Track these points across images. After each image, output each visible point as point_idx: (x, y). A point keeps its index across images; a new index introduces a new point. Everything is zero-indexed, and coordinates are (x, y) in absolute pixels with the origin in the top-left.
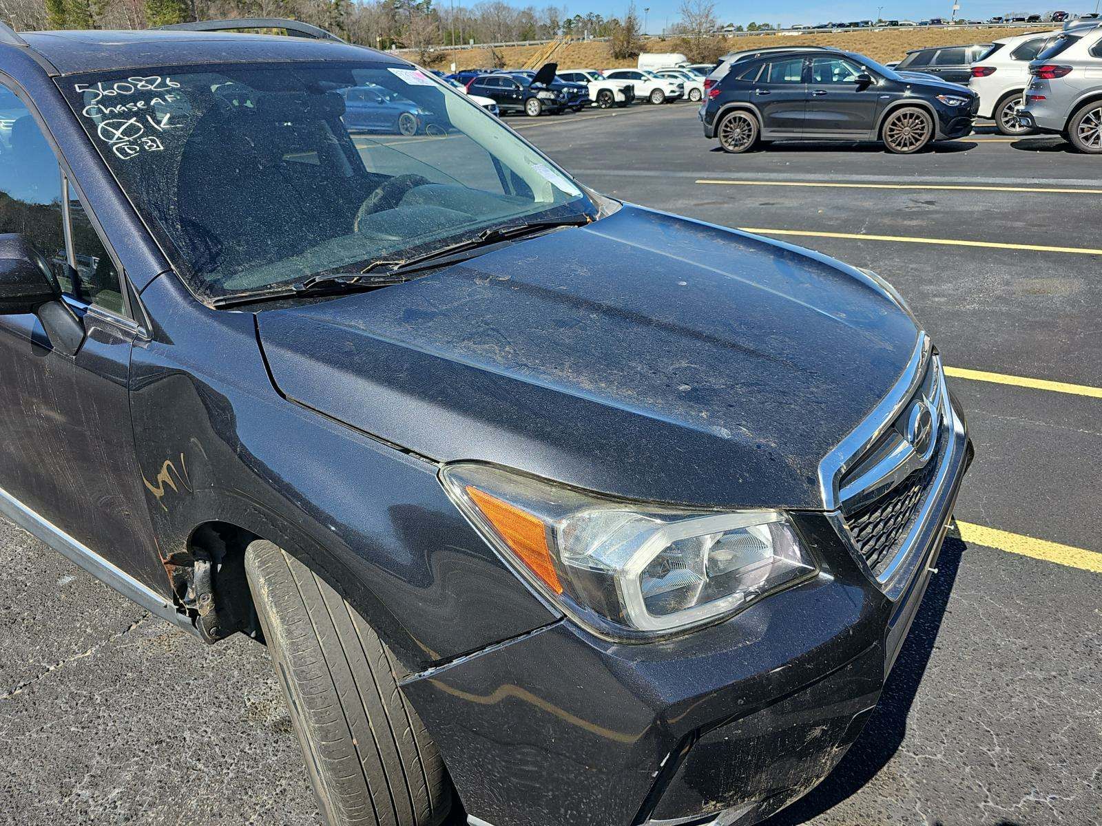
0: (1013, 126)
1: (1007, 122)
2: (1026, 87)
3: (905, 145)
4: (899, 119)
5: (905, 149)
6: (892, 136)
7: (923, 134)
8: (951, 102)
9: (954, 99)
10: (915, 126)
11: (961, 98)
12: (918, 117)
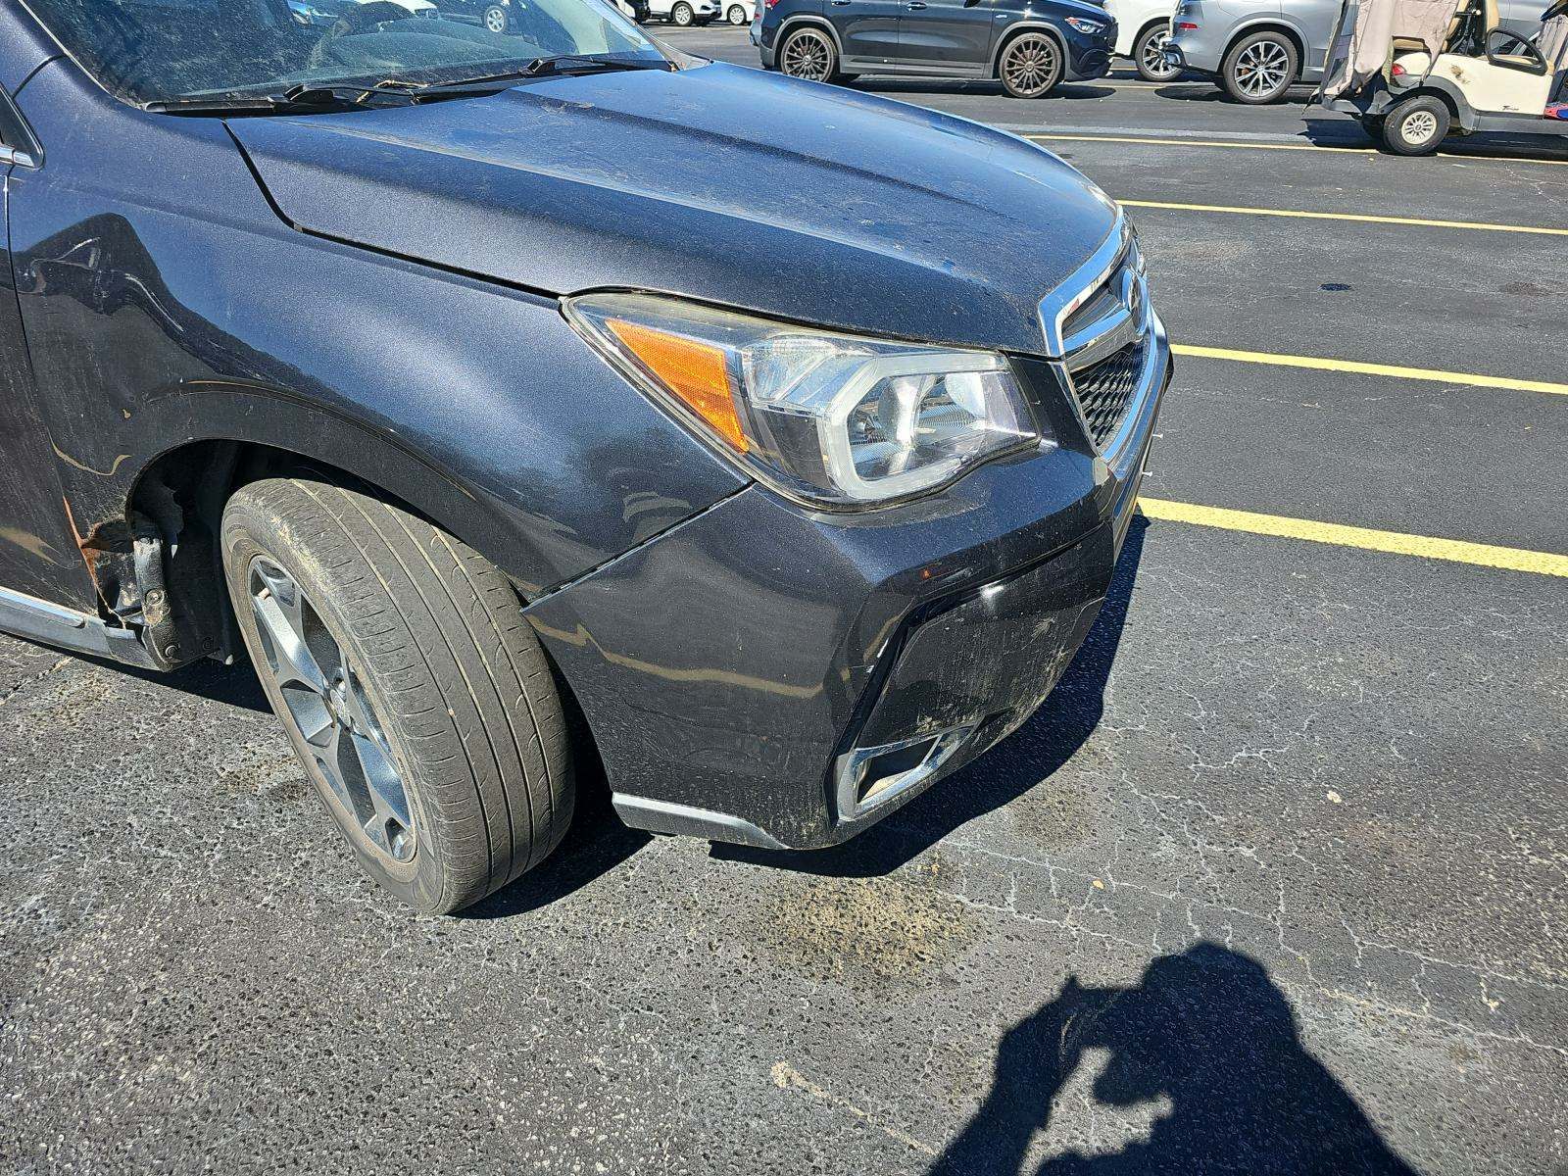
0: (1157, 68)
1: (1149, 63)
2: (1171, 13)
3: (1028, 87)
4: (1019, 49)
5: (1029, 92)
6: (1011, 73)
7: (1049, 71)
8: (1084, 28)
9: (1087, 24)
10: (1040, 59)
11: (1095, 23)
12: (1043, 48)
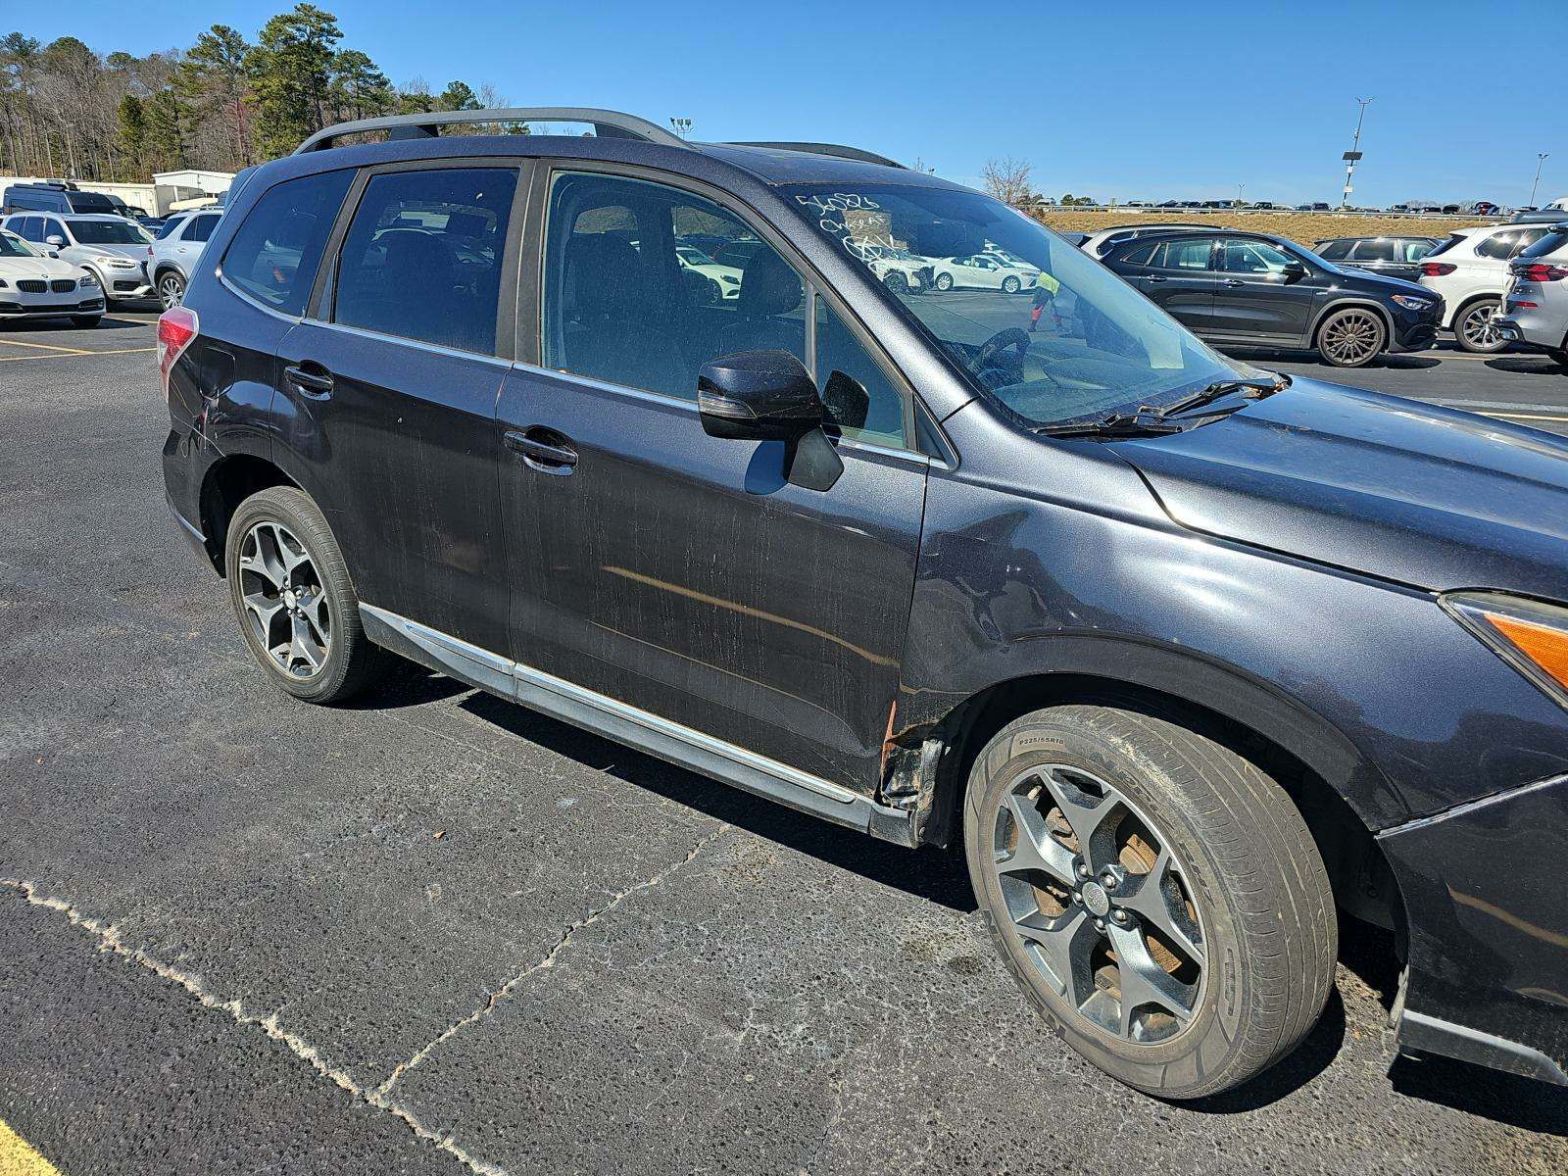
0: (1479, 340)
1: (1471, 335)
2: (1505, 292)
3: (1348, 356)
4: (1340, 323)
5: (1349, 361)
6: (1330, 344)
7: (1372, 343)
8: (1410, 305)
9: (1413, 301)
10: (1363, 332)
11: (1425, 301)
12: (1366, 322)
